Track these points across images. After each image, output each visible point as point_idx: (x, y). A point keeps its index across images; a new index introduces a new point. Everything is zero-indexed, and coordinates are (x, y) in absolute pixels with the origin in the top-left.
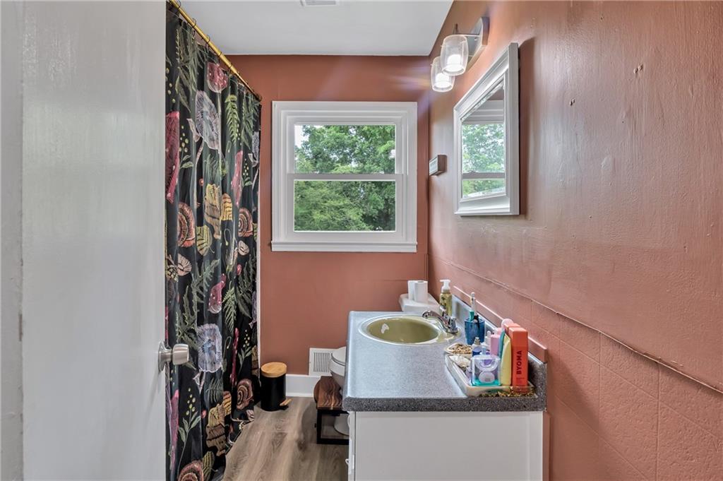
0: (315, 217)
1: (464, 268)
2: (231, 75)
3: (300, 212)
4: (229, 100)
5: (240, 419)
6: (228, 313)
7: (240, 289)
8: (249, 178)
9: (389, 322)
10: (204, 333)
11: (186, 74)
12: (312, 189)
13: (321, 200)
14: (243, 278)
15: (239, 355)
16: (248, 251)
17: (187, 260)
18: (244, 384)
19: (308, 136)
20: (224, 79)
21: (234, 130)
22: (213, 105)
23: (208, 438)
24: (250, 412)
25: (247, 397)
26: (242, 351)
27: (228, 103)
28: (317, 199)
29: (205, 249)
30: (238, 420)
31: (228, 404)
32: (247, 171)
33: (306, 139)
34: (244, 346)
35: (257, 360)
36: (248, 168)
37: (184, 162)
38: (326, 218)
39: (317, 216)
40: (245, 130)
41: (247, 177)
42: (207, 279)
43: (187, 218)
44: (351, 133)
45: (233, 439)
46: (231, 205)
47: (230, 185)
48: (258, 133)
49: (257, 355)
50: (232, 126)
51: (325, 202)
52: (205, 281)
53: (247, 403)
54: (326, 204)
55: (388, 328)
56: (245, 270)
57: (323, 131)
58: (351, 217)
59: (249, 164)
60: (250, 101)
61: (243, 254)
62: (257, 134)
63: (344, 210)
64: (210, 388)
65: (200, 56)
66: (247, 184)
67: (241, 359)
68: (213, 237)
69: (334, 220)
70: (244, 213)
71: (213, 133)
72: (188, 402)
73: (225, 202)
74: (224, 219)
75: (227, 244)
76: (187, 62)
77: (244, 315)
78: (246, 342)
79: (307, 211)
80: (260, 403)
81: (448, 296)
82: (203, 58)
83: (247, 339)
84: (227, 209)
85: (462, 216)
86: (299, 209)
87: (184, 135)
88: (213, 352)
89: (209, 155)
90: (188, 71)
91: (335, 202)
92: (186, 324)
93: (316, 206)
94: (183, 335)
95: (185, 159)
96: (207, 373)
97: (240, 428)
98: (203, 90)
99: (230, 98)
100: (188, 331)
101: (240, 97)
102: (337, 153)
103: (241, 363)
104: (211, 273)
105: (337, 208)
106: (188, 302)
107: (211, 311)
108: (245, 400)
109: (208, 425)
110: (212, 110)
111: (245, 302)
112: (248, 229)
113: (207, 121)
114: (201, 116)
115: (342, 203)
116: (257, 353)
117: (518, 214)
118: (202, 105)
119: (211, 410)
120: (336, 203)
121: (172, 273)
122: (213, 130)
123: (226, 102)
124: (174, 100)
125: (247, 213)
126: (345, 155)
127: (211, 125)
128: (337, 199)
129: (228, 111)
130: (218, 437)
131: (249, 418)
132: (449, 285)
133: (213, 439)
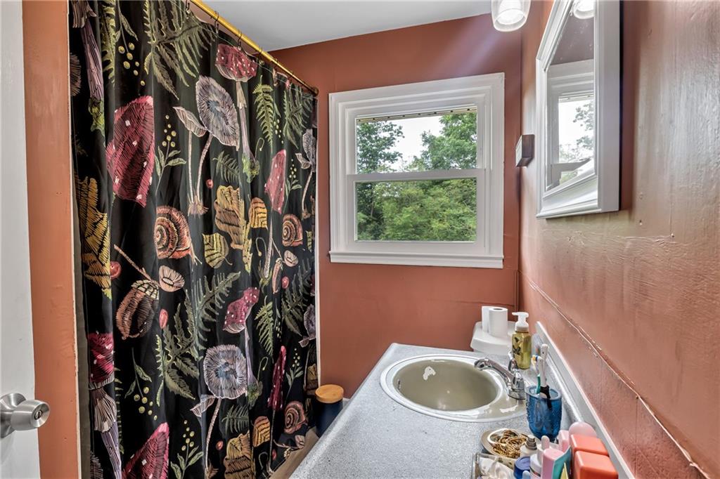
0: (433, 226)
1: (548, 298)
2: (261, 62)
3: (419, 221)
4: (261, 91)
5: (286, 445)
6: (263, 331)
7: (287, 304)
8: (297, 181)
9: (435, 365)
10: (218, 355)
11: (172, 53)
12: (430, 198)
13: (440, 209)
14: (292, 292)
15: (288, 376)
16: (297, 262)
17: (178, 274)
18: (294, 407)
19: (428, 145)
20: (251, 66)
21: (269, 126)
22: (227, 94)
23: (227, 471)
24: (299, 438)
25: (299, 421)
26: (291, 371)
27: (257, 94)
28: (436, 208)
29: (217, 260)
30: (284, 446)
31: (267, 430)
32: (295, 173)
33: (426, 148)
34: (293, 366)
35: (317, 380)
36: (295, 170)
37: (170, 159)
38: (445, 226)
39: (436, 225)
40: (291, 127)
41: (294, 179)
42: (221, 294)
43: (177, 225)
44: (473, 140)
45: (274, 469)
46: (265, 210)
47: (264, 188)
48: (312, 130)
49: (316, 374)
50: (265, 121)
51: (444, 211)
52: (217, 296)
53: (298, 427)
54: (445, 213)
55: (434, 373)
56: (293, 283)
57: (443, 139)
58: (471, 225)
59: (298, 165)
60: (297, 94)
61: (291, 265)
62: (310, 132)
63: (463, 218)
64: (229, 416)
65: (203, 35)
66: (294, 188)
67: (290, 380)
68: (229, 246)
69: (453, 228)
70: (291, 220)
71: (228, 128)
72: (184, 436)
73: (256, 208)
74: (256, 227)
75: (260, 254)
76: (171, 39)
77: (293, 332)
78: (296, 362)
79: (426, 220)
80: (315, 428)
81: (523, 336)
82: (209, 38)
83: (296, 359)
84: (260, 215)
85: (547, 219)
86: (418, 218)
87: (169, 126)
88: (232, 376)
89: (223, 153)
90: (173, 49)
91: (455, 210)
92: (179, 347)
93: (434, 215)
94: (175, 360)
95: (172, 154)
96: (223, 400)
97: (285, 456)
98: (208, 75)
99: (260, 88)
100: (182, 356)
101: (280, 89)
102: (458, 161)
103: (290, 383)
104: (228, 288)
105: (457, 217)
106: (180, 322)
107: (228, 330)
108: (296, 423)
109: (227, 457)
110: (226, 100)
111: (294, 317)
112: (296, 238)
113: (217, 113)
114: (207, 107)
115: (461, 212)
116: (316, 371)
117: (617, 209)
118: (208, 93)
119: (231, 441)
120: (455, 212)
121: (146, 290)
122: (227, 124)
123: (254, 92)
124: (142, 82)
125: (295, 220)
126: (467, 162)
127: (224, 117)
128: (457, 207)
129: (258, 103)
130: (242, 470)
131: (298, 445)
132: (527, 320)
133: (235, 472)
